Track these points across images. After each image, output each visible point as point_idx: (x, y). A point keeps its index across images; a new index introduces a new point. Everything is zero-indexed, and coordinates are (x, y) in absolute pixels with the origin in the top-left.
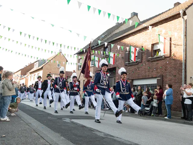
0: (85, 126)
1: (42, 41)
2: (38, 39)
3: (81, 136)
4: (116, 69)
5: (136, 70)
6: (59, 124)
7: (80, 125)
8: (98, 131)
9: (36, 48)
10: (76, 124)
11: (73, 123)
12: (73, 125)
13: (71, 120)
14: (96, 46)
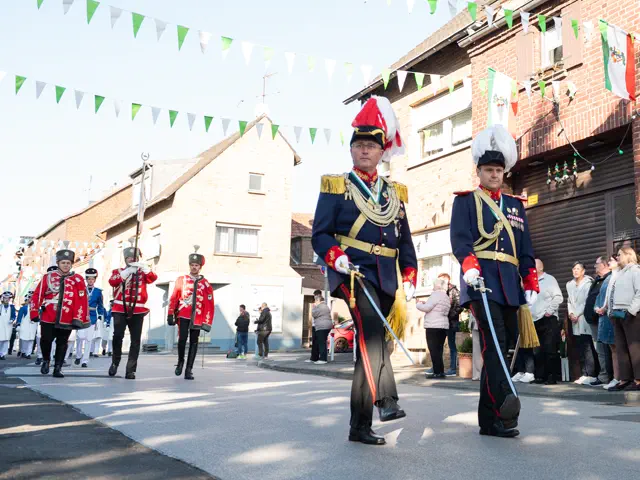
14: (476, 29)
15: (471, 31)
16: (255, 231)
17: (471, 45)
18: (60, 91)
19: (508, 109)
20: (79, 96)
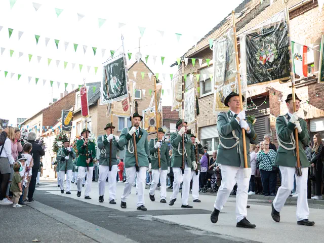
0: (177, 225)
1: (85, 51)
2: (76, 46)
3: (160, 237)
4: (268, 96)
5: (314, 95)
6: (128, 224)
7: (169, 223)
8: (197, 229)
9: (73, 65)
10: (162, 222)
11: (156, 220)
12: (154, 224)
13: (155, 217)
18: (52, 82)
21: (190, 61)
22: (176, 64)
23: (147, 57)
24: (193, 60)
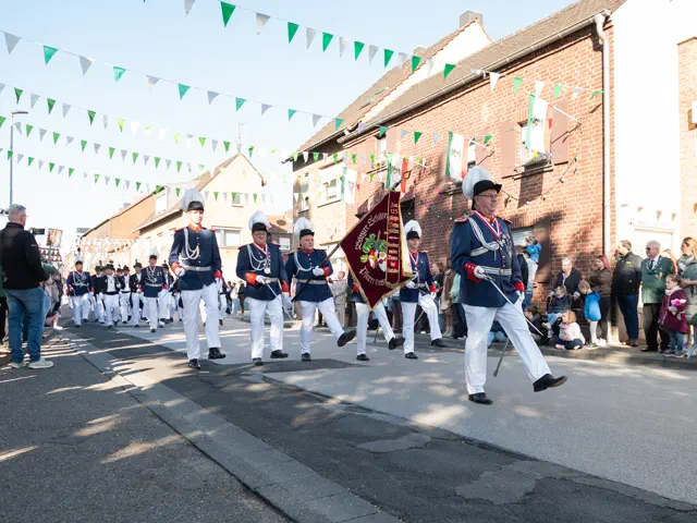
14: (350, 131)
15: (347, 133)
16: (238, 232)
17: (345, 142)
18: (118, 181)
19: (355, 188)
20: (128, 183)
21: (311, 156)
22: (291, 160)
23: (251, 149)
24: (316, 155)
